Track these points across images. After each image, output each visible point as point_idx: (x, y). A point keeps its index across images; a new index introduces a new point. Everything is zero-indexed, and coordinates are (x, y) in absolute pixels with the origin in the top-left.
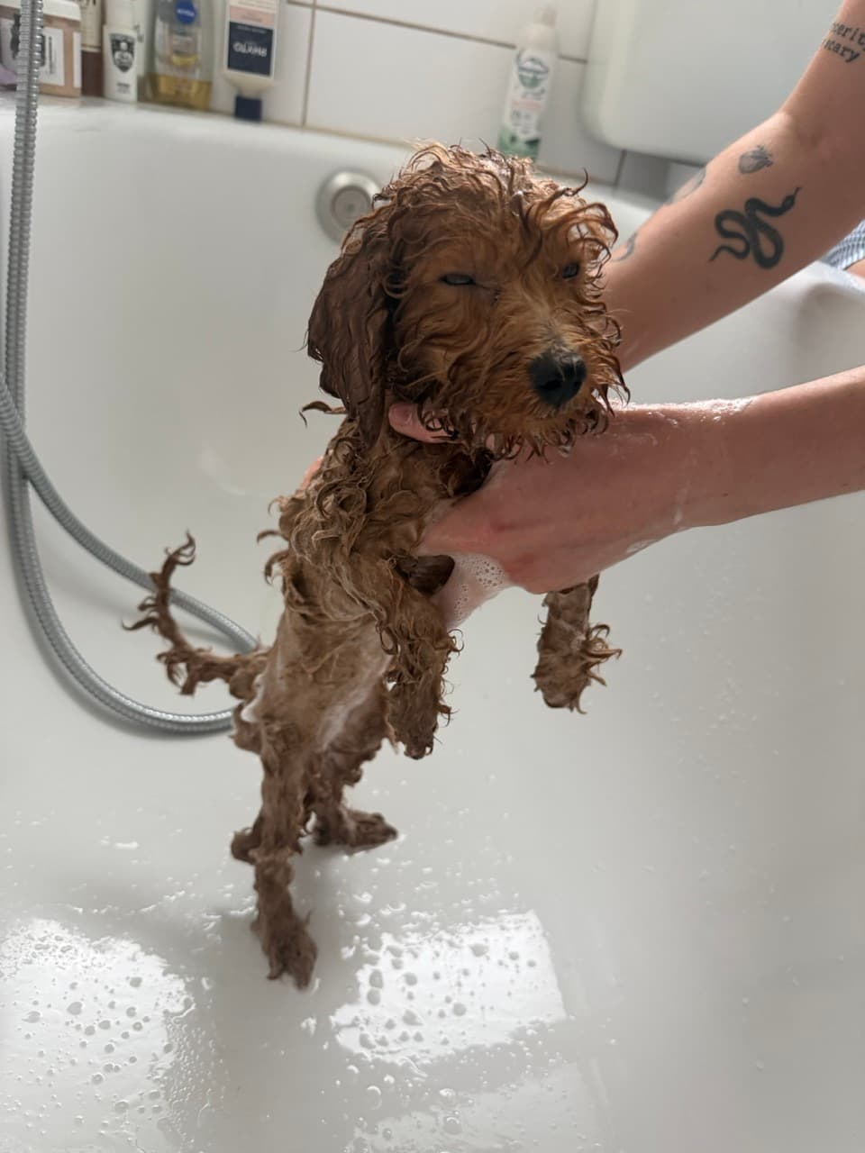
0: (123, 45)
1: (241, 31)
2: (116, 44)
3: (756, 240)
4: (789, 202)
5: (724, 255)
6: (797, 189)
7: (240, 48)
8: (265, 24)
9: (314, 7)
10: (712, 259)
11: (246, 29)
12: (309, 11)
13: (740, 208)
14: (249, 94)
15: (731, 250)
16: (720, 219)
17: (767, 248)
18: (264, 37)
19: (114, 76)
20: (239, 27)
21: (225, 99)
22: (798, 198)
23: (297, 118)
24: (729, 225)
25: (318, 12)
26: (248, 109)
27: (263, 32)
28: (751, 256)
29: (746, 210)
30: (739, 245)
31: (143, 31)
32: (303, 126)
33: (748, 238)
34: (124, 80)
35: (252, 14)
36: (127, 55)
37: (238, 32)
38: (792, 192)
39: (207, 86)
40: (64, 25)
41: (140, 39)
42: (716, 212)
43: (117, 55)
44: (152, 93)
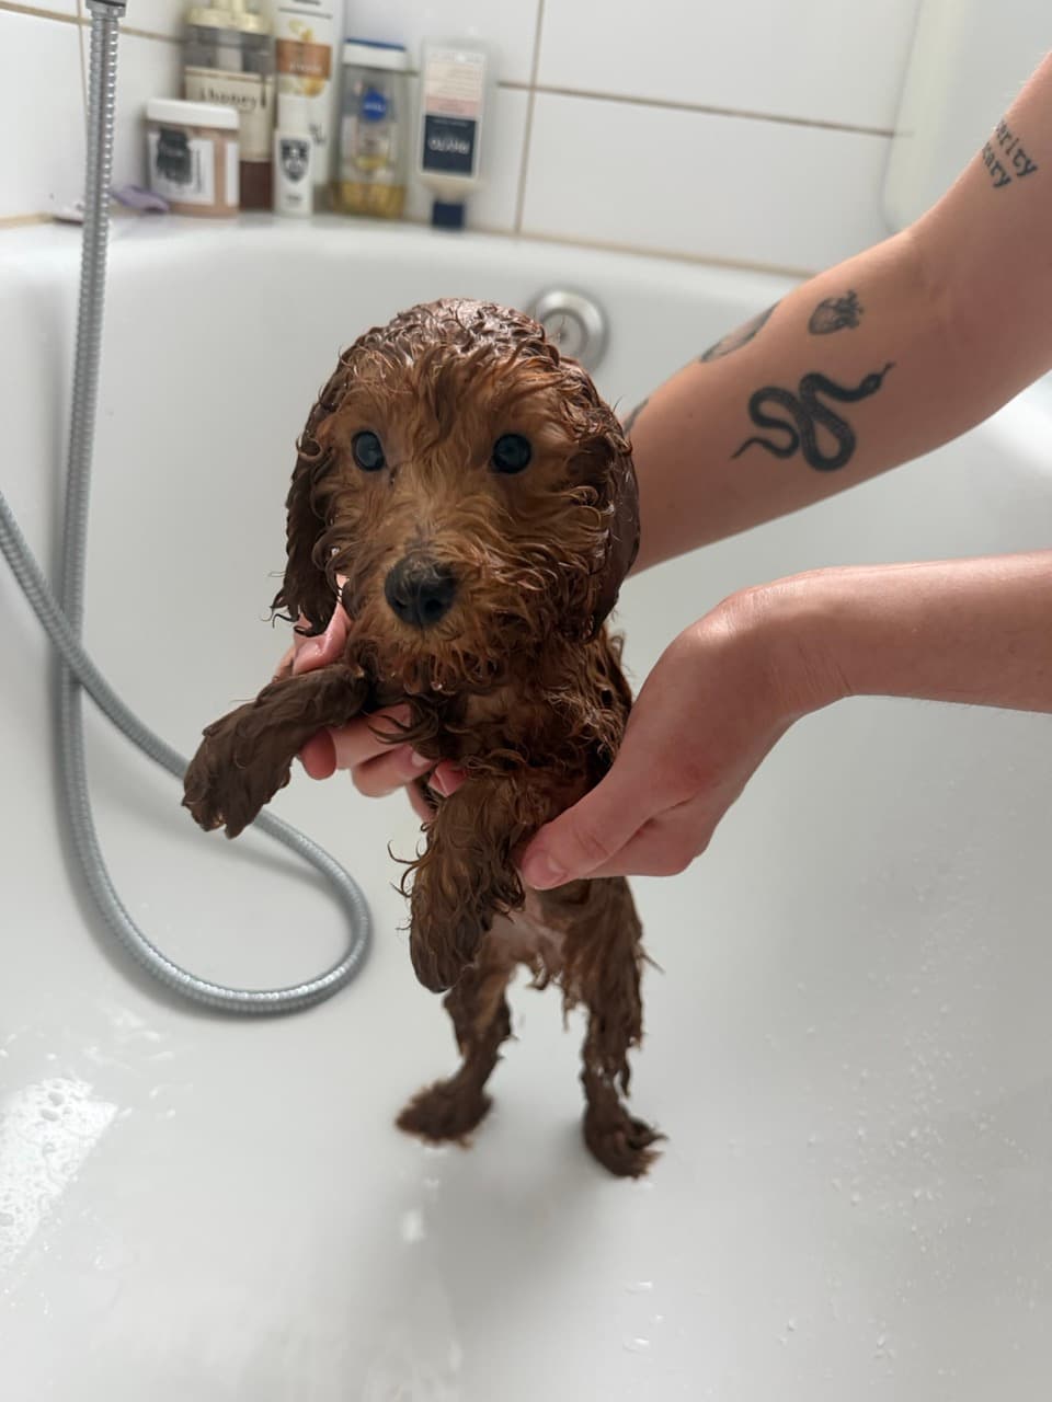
0: (295, 152)
1: (440, 125)
2: (286, 150)
3: (810, 432)
4: (872, 383)
5: (756, 449)
6: (888, 367)
7: (438, 144)
8: (466, 114)
9: (533, 88)
10: (737, 455)
11: (445, 122)
12: (524, 95)
13: (792, 385)
14: (449, 197)
15: (767, 444)
16: (756, 400)
17: (828, 444)
18: (466, 130)
19: (284, 186)
20: (437, 121)
21: (421, 204)
22: (887, 380)
23: (510, 223)
24: (770, 409)
25: (539, 96)
26: (449, 216)
27: (464, 125)
28: (799, 455)
29: (801, 389)
30: (781, 438)
31: (325, 130)
32: (517, 233)
33: (798, 431)
34: (296, 190)
35: (452, 103)
36: (299, 163)
37: (434, 125)
38: (879, 368)
39: (400, 191)
40: (216, 135)
41: (319, 141)
42: (753, 389)
43: (288, 163)
44: (332, 201)
